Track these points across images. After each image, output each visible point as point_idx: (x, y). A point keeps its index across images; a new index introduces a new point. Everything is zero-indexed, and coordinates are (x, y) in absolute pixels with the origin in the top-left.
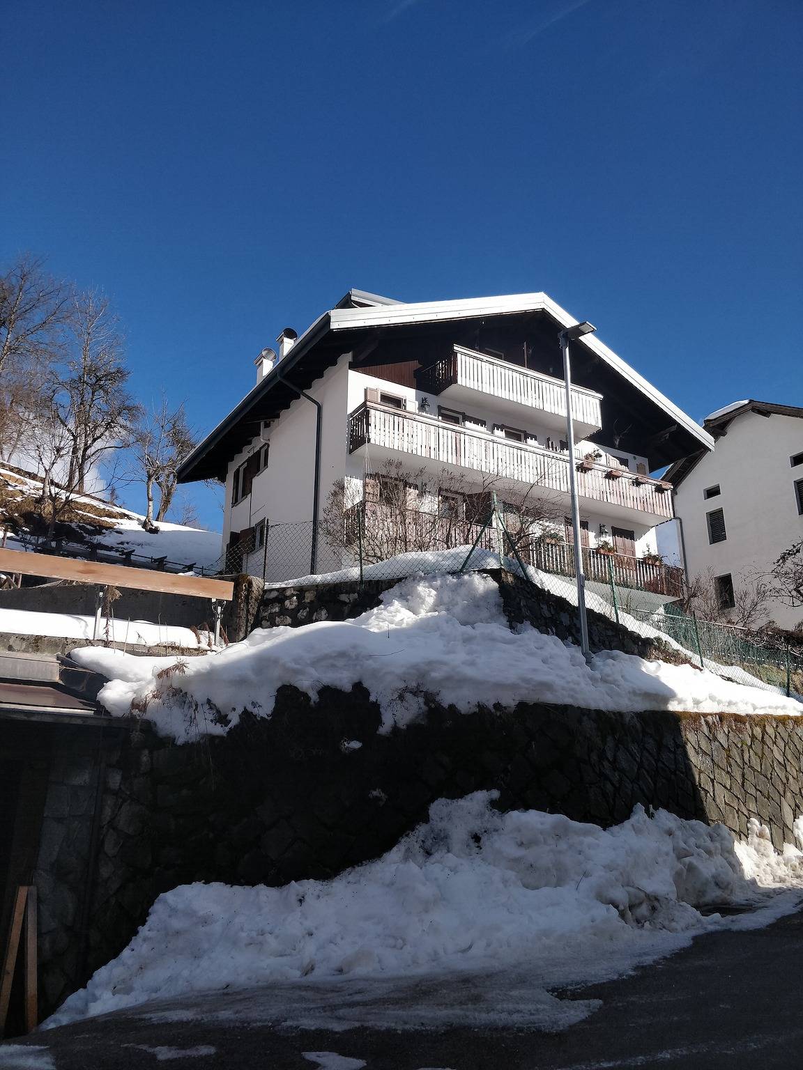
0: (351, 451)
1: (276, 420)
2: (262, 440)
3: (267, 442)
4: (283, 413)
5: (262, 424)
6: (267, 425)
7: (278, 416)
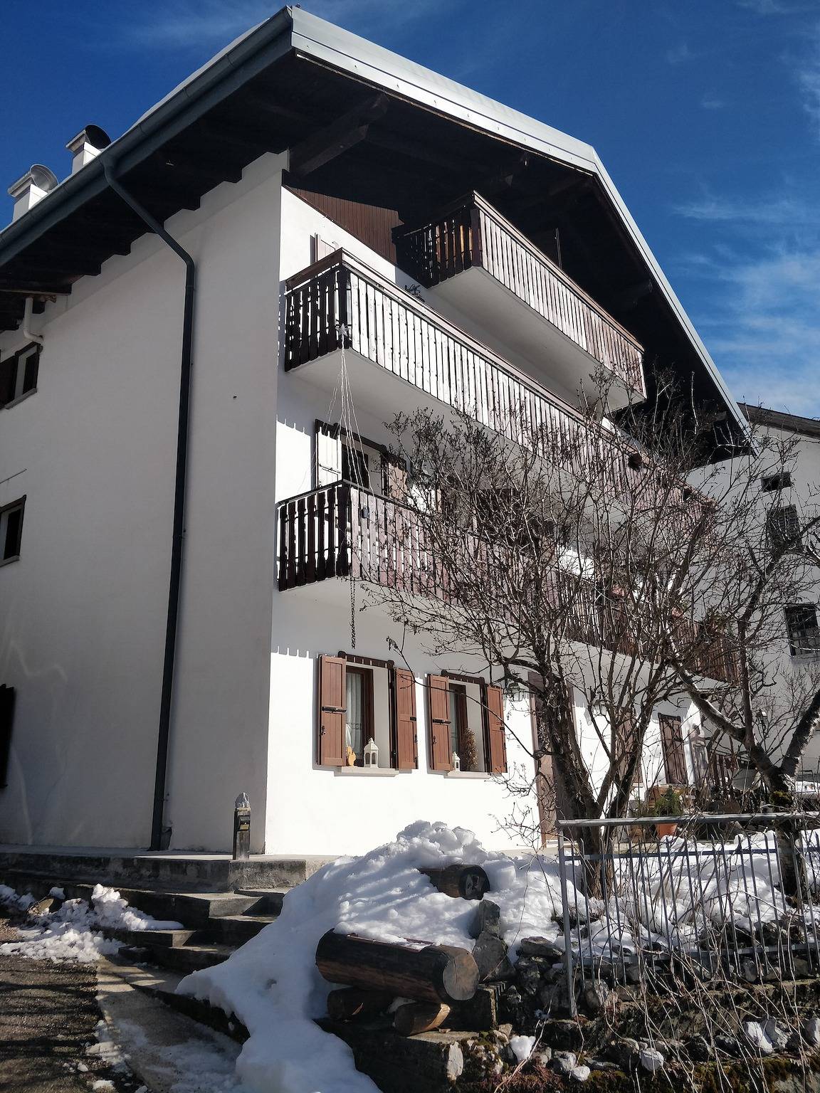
0: (288, 365)
1: (61, 299)
2: (26, 335)
3: (39, 341)
4: (82, 285)
5: (29, 303)
6: (39, 308)
7: (67, 290)
